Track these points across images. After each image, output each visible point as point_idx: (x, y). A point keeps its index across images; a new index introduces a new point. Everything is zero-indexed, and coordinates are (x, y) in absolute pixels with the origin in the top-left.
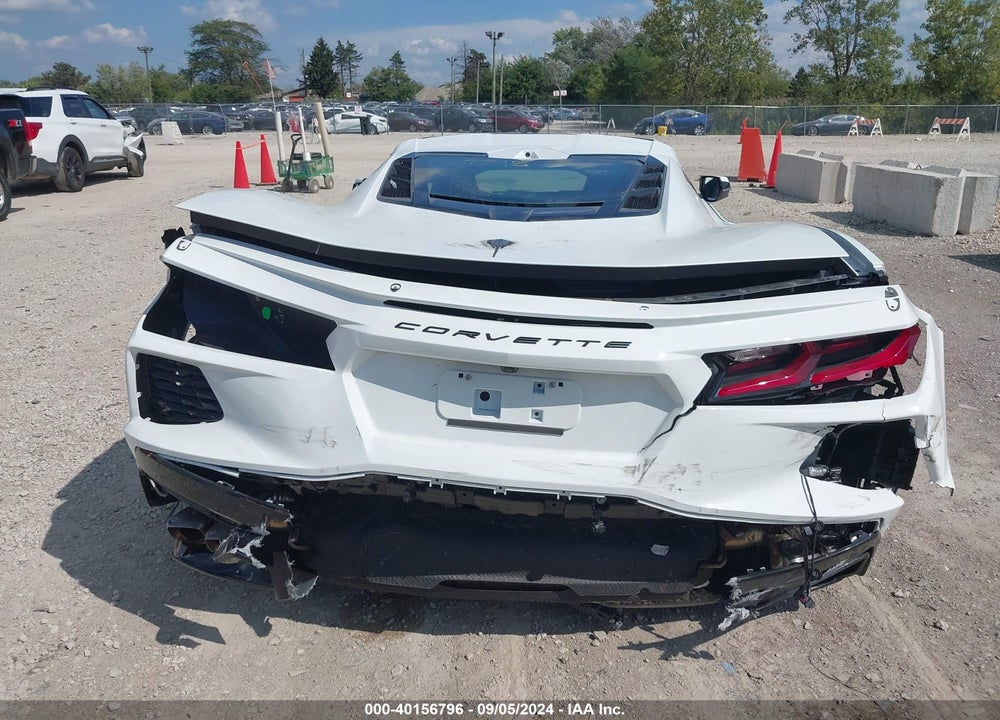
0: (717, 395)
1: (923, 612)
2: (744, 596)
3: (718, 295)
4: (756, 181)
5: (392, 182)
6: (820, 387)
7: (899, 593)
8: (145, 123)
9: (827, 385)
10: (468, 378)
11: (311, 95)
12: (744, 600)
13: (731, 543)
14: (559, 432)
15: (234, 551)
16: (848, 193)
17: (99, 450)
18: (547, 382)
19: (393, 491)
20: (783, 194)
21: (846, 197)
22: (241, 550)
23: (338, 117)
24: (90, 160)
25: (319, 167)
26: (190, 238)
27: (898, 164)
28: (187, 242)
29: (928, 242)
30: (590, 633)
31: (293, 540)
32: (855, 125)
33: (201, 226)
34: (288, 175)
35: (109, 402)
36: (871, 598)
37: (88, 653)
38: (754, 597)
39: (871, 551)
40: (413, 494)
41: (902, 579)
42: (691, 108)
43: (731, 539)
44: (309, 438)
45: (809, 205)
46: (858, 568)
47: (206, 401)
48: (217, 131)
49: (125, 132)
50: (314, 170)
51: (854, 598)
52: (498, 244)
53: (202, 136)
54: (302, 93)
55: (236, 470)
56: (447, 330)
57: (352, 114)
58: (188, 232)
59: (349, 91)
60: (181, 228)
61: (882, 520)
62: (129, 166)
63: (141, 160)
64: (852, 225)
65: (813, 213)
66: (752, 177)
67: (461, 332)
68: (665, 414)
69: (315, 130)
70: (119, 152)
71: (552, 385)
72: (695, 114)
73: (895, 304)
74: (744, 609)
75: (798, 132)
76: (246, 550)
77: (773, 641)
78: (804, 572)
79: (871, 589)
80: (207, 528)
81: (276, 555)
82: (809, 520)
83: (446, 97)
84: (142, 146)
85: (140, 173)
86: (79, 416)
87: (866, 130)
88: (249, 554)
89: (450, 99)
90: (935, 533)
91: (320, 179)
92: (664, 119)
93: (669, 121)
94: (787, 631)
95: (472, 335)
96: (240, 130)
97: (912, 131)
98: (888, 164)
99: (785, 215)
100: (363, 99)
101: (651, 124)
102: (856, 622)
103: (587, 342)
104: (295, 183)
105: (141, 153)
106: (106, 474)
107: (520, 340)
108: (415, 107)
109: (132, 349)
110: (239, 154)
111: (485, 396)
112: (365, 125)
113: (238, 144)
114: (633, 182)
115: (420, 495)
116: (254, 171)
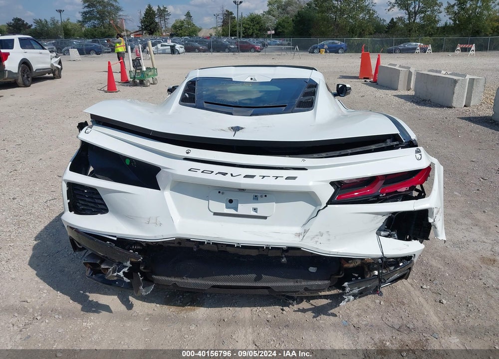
0: (336, 199)
1: (435, 295)
2: (351, 291)
3: (338, 153)
4: (368, 78)
5: (186, 94)
6: (384, 195)
7: (425, 287)
8: (60, 50)
9: (387, 194)
10: (223, 193)
11: (145, 33)
12: (351, 292)
13: (346, 265)
14: (265, 218)
15: (115, 274)
16: (412, 85)
17: (47, 222)
18: (259, 195)
19: (188, 245)
20: (381, 86)
21: (412, 87)
22: (118, 274)
23: (159, 46)
24: (34, 70)
25: (150, 74)
26: (91, 127)
27: (437, 71)
28: (89, 129)
29: (449, 111)
30: (281, 307)
31: (143, 268)
32: (419, 48)
33: (96, 121)
34: (134, 78)
35: (50, 198)
36: (412, 289)
37: (47, 321)
38: (356, 291)
39: (410, 269)
40: (198, 247)
41: (426, 280)
42: (337, 40)
43: (346, 264)
44: (149, 222)
45: (393, 91)
46: (404, 276)
47: (101, 204)
48: (98, 53)
49: (51, 56)
50: (147, 75)
51: (404, 289)
52: (236, 129)
53: (90, 56)
54: (141, 32)
55: (115, 237)
56: (212, 172)
57: (166, 44)
58: (90, 123)
59: (165, 31)
60: (86, 121)
61: (414, 255)
62: (54, 73)
63: (60, 70)
64: (414, 102)
65: (395, 96)
66: (366, 77)
67: (219, 173)
68: (314, 208)
69: (148, 52)
70: (48, 66)
71: (261, 196)
72: (339, 43)
73: (420, 157)
74: (351, 296)
75: (390, 52)
76: (121, 274)
77: (366, 310)
78: (378, 279)
79: (412, 285)
80: (102, 262)
81: (134, 274)
82: (380, 256)
83: (214, 34)
84: (60, 63)
85: (60, 77)
86: (36, 205)
87: (424, 50)
88: (122, 276)
89: (216, 35)
90: (443, 258)
91: (151, 80)
92: (323, 45)
93: (326, 47)
94: (372, 306)
95: (225, 174)
96: (109, 52)
97: (447, 50)
98: (432, 72)
99: (381, 97)
100: (172, 36)
101: (317, 48)
102: (404, 301)
103: (277, 177)
104: (138, 81)
105: (60, 67)
106: (51, 235)
107: (246, 176)
108: (198, 39)
109: (65, 180)
110: (110, 67)
111: (231, 201)
112: (173, 50)
113: (109, 62)
114: (302, 93)
115: (201, 247)
116: (117, 77)
